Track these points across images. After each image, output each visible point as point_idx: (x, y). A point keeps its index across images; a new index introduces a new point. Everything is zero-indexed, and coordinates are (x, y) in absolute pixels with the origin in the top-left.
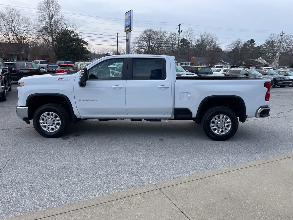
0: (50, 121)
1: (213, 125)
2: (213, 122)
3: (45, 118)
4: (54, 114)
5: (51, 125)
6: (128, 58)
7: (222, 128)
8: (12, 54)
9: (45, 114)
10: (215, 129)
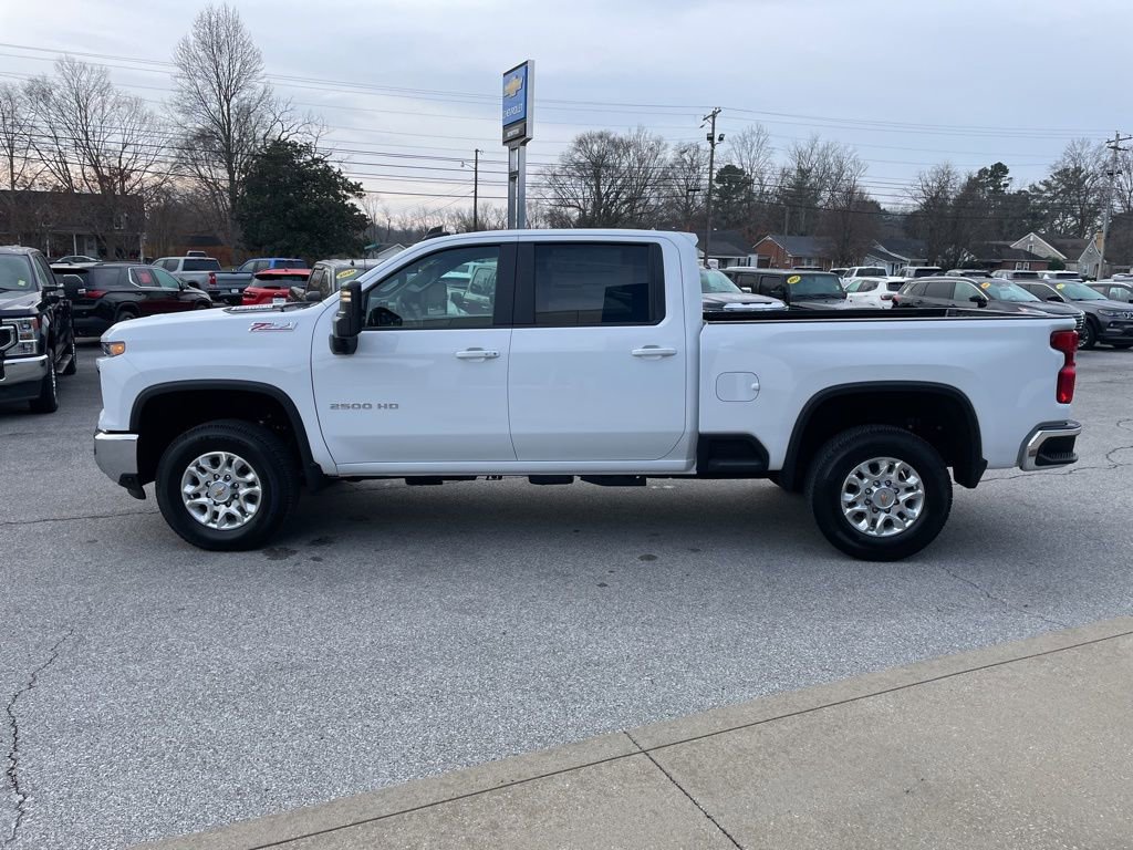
0: (221, 485)
1: (850, 497)
2: (852, 489)
3: (202, 477)
4: (237, 458)
5: (225, 503)
6: (518, 243)
7: (888, 511)
8: (80, 232)
9: (203, 460)
10: (860, 516)
